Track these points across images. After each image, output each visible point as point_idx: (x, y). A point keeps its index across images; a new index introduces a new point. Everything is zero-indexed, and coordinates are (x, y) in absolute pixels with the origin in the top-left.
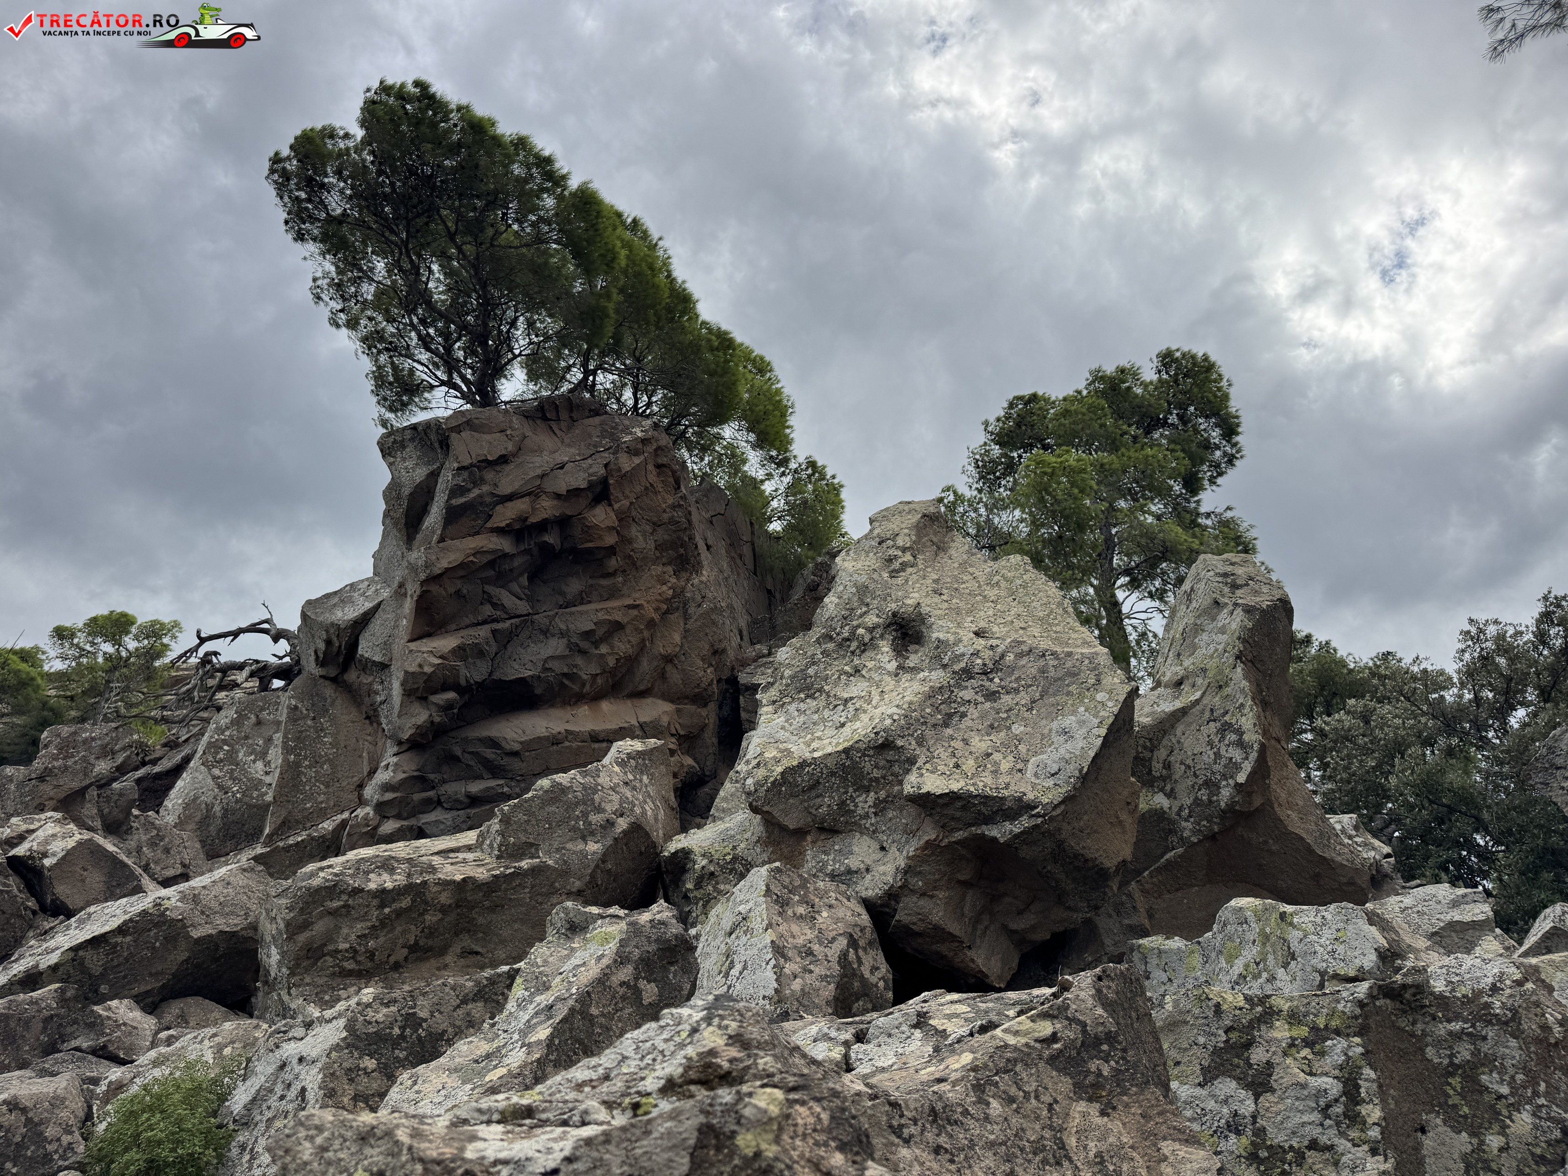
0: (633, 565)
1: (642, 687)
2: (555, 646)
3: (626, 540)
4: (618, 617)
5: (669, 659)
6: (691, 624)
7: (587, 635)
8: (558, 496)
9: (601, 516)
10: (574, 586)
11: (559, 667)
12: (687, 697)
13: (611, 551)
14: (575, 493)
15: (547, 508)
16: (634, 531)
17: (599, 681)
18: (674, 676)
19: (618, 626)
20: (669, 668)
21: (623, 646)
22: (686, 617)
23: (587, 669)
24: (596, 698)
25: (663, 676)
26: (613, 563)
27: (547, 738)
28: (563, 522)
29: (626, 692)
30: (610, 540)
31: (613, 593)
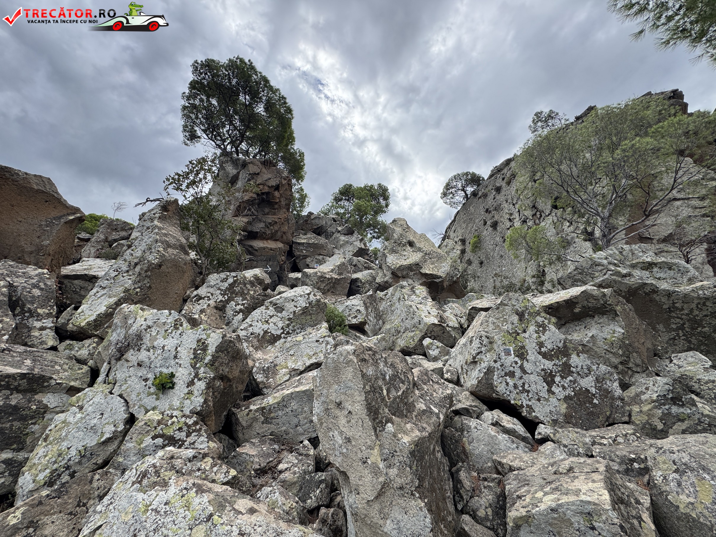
0: (280, 207)
1: (277, 239)
2: (262, 225)
3: (280, 201)
4: (276, 220)
5: (284, 233)
6: (290, 225)
7: (270, 223)
8: (269, 187)
9: (277, 194)
10: (267, 210)
11: (263, 230)
12: (286, 243)
13: (276, 203)
14: (272, 186)
15: (266, 189)
16: (282, 200)
17: (270, 235)
18: (285, 237)
19: (276, 223)
20: (284, 235)
21: (276, 228)
22: (289, 223)
23: (268, 232)
24: (267, 239)
25: (282, 237)
26: (276, 206)
27: (263, 248)
28: (268, 193)
29: (274, 239)
30: (278, 201)
31: (274, 214)
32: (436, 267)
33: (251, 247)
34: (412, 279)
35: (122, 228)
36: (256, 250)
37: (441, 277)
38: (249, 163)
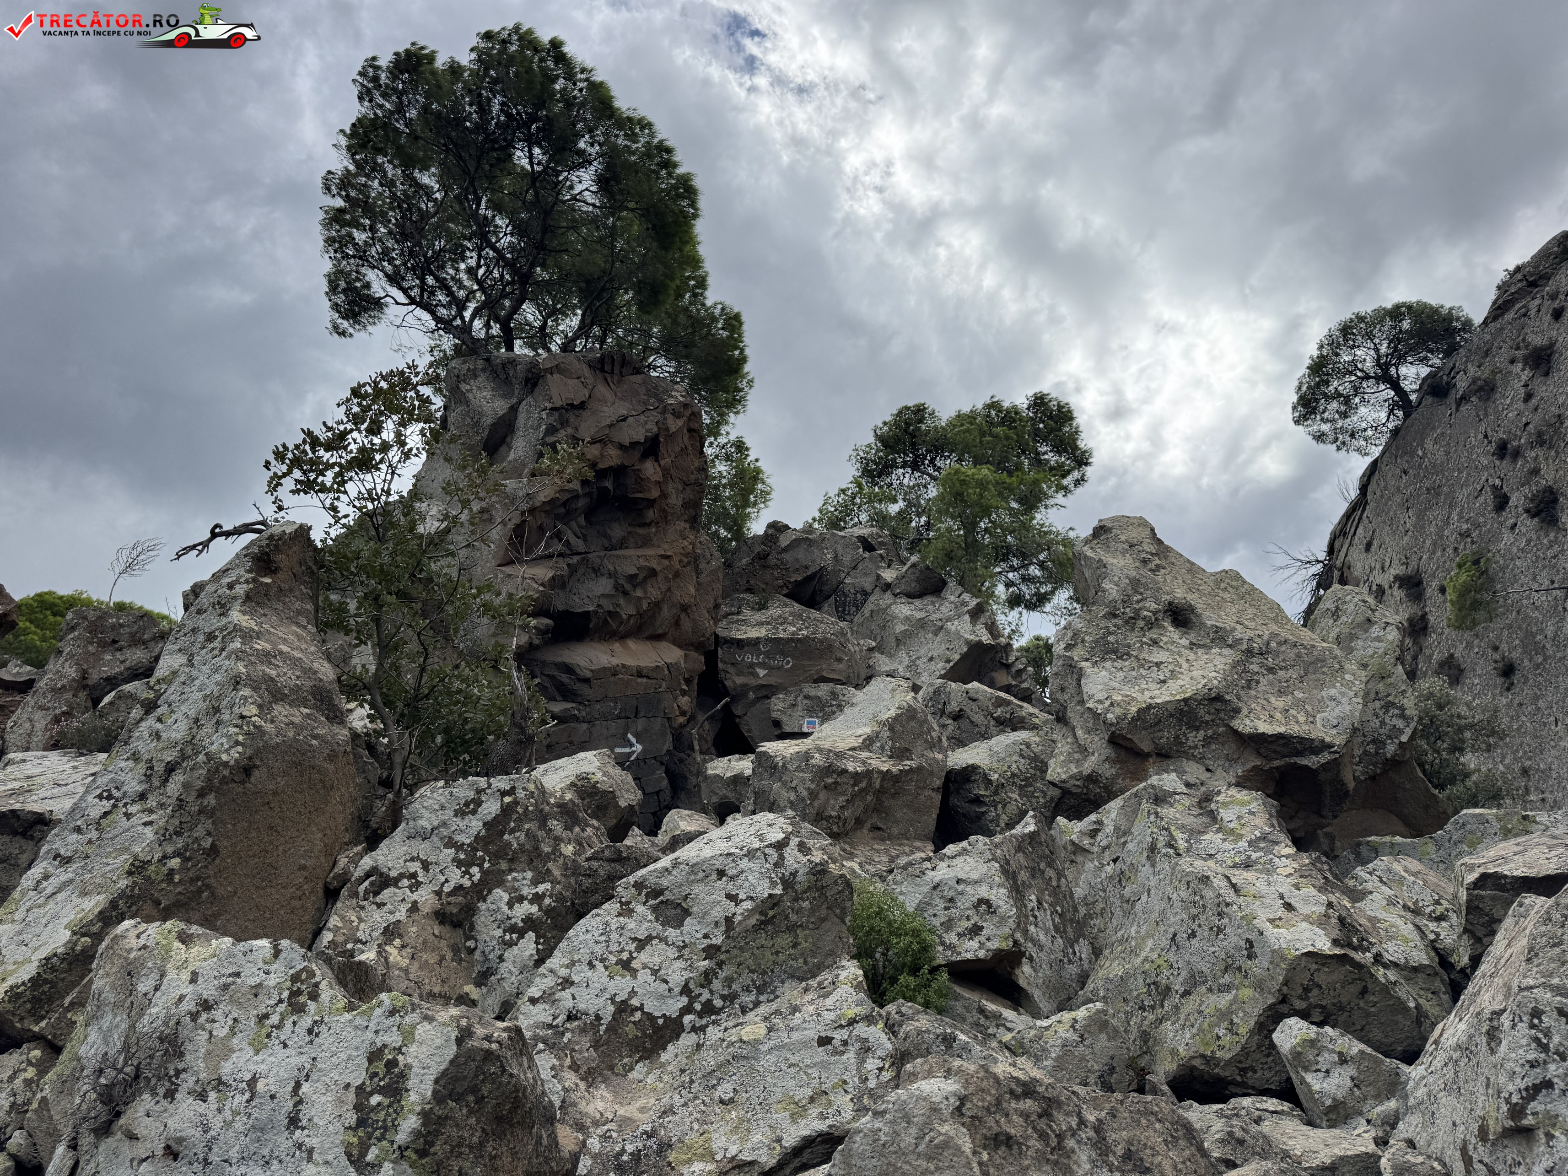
0: (665, 517)
1: (660, 631)
2: (604, 586)
3: (664, 495)
4: (654, 564)
5: (685, 608)
6: (703, 578)
7: (632, 578)
8: (621, 447)
9: (650, 469)
10: (617, 531)
11: (608, 605)
12: (692, 644)
13: (651, 503)
14: (634, 445)
15: (613, 457)
16: (671, 488)
17: (632, 621)
18: (686, 624)
19: (653, 573)
20: (683, 616)
21: (654, 592)
22: (698, 572)
23: (627, 610)
24: (623, 637)
25: (677, 623)
26: (651, 514)
27: (609, 669)
28: (619, 472)
29: (647, 634)
30: (655, 493)
31: (646, 542)
32: (1299, 704)
33: (568, 669)
34: (1200, 760)
35: (133, 635)
36: (586, 681)
37: (1326, 746)
38: (550, 371)
